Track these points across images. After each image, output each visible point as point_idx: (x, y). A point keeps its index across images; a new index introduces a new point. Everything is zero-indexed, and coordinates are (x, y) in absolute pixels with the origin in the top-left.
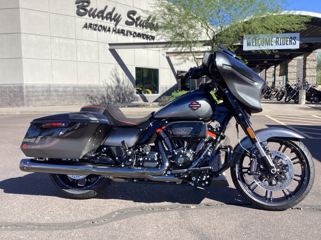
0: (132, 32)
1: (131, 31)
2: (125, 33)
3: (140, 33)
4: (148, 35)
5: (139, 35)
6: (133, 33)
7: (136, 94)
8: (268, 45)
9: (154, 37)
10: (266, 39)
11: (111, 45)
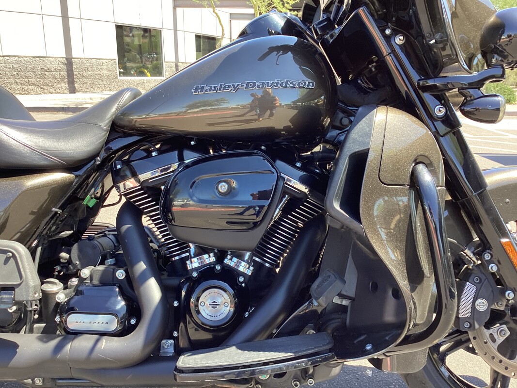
7: (120, 76)
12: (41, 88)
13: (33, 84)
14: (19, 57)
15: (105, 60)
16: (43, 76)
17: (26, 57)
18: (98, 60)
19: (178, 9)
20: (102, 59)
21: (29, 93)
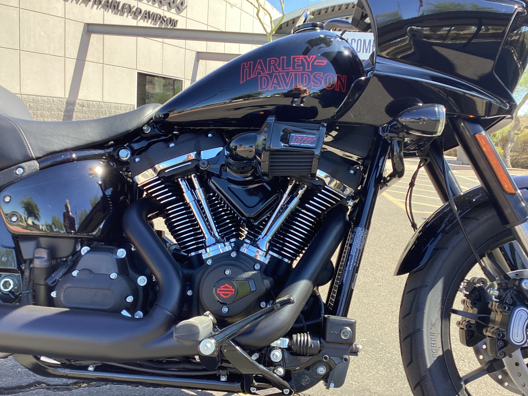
0: (134, 7)
1: (132, 6)
2: (120, 8)
3: (149, 12)
4: (165, 17)
5: (146, 14)
6: (134, 9)
8: (366, 52)
9: (177, 21)
10: (365, 41)
11: (91, 27)
15: (124, 105)
18: (117, 105)
19: (200, 61)
20: (121, 104)
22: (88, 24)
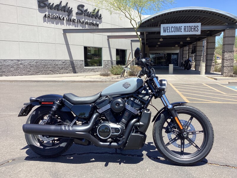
2: (76, 21)
3: (87, 22)
4: (94, 23)
6: (82, 21)
7: (85, 66)
8: (178, 32)
9: (98, 24)
10: (177, 27)
11: (65, 31)
12: (54, 72)
13: (50, 71)
14: (46, 60)
16: (54, 68)
17: (48, 60)
18: (76, 61)
20: (78, 60)
21: (49, 74)
22: (64, 29)
